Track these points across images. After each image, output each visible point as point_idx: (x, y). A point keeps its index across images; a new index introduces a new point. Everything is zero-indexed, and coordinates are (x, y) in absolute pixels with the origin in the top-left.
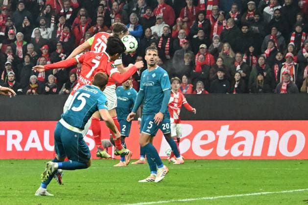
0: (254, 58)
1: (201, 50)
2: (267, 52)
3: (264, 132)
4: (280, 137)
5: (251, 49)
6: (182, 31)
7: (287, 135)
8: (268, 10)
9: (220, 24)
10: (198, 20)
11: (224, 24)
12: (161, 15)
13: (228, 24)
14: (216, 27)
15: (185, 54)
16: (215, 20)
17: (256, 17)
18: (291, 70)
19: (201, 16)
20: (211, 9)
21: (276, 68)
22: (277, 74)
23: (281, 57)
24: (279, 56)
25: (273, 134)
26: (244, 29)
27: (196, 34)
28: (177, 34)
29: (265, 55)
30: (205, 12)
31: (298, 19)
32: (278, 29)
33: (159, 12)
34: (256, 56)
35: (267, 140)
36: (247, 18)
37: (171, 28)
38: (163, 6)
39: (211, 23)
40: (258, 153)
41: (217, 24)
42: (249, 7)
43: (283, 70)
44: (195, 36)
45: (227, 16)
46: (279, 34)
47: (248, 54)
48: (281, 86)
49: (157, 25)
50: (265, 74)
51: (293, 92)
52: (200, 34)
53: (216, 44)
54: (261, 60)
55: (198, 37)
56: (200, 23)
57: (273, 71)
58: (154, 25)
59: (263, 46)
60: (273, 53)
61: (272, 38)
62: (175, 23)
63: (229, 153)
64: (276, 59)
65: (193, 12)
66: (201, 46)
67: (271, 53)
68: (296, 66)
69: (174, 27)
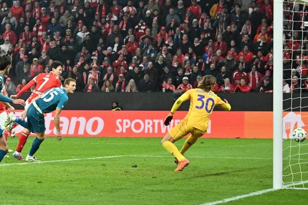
0: (70, 67)
1: (34, 62)
2: (79, 63)
3: (76, 118)
4: (87, 121)
5: (68, 62)
6: (22, 49)
7: (92, 120)
8: (80, 34)
9: (48, 44)
10: (32, 41)
11: (50, 45)
12: (7, 38)
13: (52, 45)
14: (45, 46)
15: (25, 66)
16: (44, 42)
17: (72, 40)
18: (95, 76)
19: (34, 39)
20: (41, 34)
21: (85, 74)
22: (85, 79)
23: (88, 67)
24: (86, 67)
25: (82, 120)
26: (64, 48)
27: (31, 51)
28: (19, 50)
29: (77, 65)
30: (37, 36)
31: (100, 41)
32: (87, 49)
33: (6, 36)
34: (71, 67)
35: (78, 124)
36: (65, 40)
37: (14, 47)
38: (9, 32)
39: (42, 43)
40: (71, 132)
41: (45, 44)
42: (67, 33)
43: (90, 76)
44: (30, 53)
45: (52, 39)
46: (87, 51)
47: (66, 65)
48: (88, 86)
49: (5, 44)
50: (77, 78)
51: (96, 91)
52: (33, 51)
53: (44, 56)
54: (75, 69)
55: (32, 53)
56: (33, 44)
57: (82, 77)
58: (3, 44)
59: (76, 60)
60: (83, 65)
61: (82, 54)
62: (17, 42)
63: (52, 132)
64: (84, 69)
65: (29, 36)
66: (34, 59)
67: (82, 64)
68: (99, 73)
69: (17, 45)
